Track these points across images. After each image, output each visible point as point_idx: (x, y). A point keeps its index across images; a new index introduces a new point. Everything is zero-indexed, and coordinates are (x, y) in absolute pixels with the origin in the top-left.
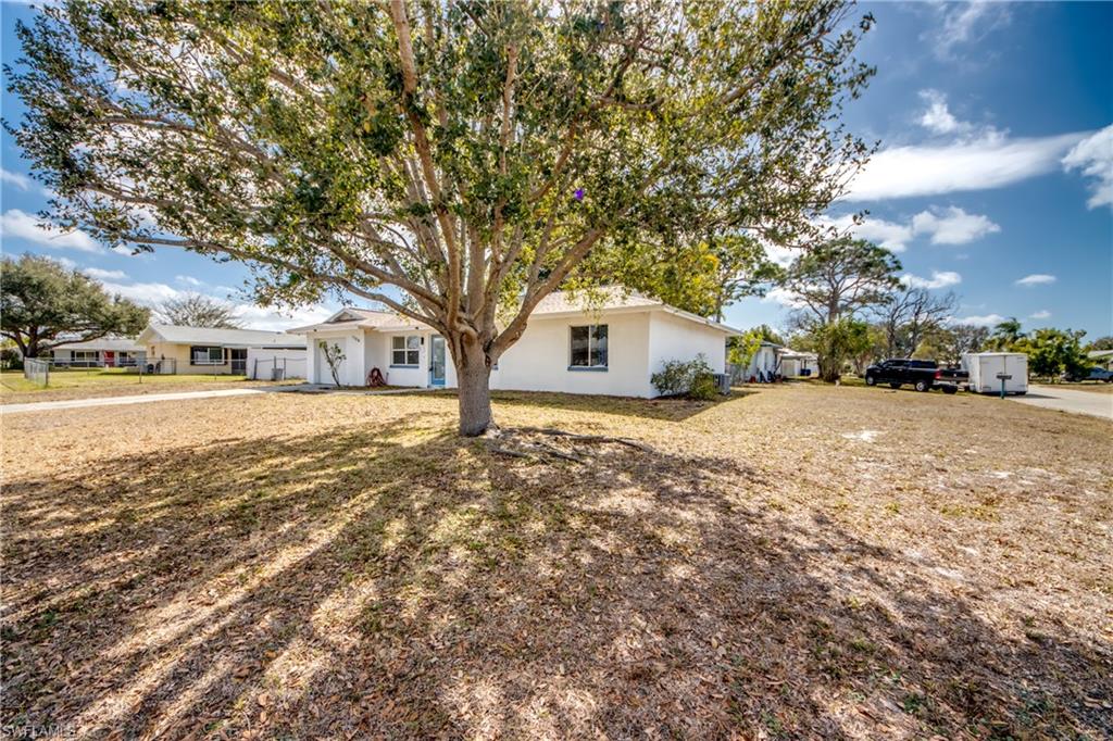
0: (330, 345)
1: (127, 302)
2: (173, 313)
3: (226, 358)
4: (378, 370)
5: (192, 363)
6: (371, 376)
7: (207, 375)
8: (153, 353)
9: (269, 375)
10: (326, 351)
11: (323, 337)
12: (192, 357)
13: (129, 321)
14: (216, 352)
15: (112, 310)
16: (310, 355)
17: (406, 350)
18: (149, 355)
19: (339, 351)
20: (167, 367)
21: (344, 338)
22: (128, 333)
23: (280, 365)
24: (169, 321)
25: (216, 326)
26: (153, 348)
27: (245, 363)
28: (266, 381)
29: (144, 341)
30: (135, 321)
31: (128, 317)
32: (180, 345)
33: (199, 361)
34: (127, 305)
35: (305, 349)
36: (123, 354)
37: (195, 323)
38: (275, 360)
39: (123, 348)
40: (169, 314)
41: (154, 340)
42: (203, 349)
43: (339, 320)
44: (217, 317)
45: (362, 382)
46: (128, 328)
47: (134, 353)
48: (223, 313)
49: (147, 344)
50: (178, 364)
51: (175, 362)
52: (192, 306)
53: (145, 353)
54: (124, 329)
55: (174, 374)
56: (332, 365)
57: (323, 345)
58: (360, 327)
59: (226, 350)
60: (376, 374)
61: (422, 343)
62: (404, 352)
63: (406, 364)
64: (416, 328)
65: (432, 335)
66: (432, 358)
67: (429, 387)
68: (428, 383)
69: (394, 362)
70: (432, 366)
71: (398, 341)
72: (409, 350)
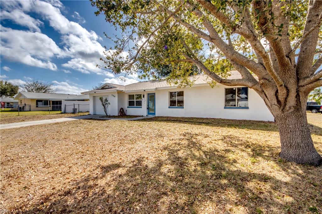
0: (104, 98)
1: (9, 84)
2: (28, 88)
3: (50, 104)
5: (37, 107)
6: (120, 111)
7: (43, 111)
8: (21, 103)
9: (72, 111)
10: (102, 101)
11: (98, 96)
12: (37, 104)
13: (10, 91)
14: (46, 102)
15: (4, 87)
16: (91, 103)
18: (19, 104)
19: (107, 101)
20: (27, 108)
22: (10, 95)
23: (76, 107)
24: (26, 91)
25: (44, 92)
26: (21, 101)
27: (61, 106)
28: (70, 114)
29: (17, 98)
30: (13, 91)
31: (10, 90)
32: (32, 100)
33: (39, 106)
34: (9, 85)
36: (8, 103)
37: (36, 91)
38: (74, 105)
39: (8, 101)
40: (26, 88)
41: (21, 98)
42: (41, 101)
43: (103, 88)
44: (44, 89)
45: (116, 114)
46: (10, 93)
47: (13, 103)
48: (46, 87)
49: (18, 99)
50: (31, 107)
51: (30, 106)
52: (35, 85)
53: (18, 102)
54: (9, 94)
55: (30, 111)
56: (104, 107)
57: (101, 99)
58: (117, 91)
59: (50, 101)
60: (122, 110)
61: (144, 97)
62: (134, 101)
63: (135, 106)
64: (145, 91)
65: (148, 94)
66: (148, 103)
67: (147, 116)
68: (146, 115)
69: (129, 105)
70: (148, 107)
71: (131, 97)
72: (136, 100)
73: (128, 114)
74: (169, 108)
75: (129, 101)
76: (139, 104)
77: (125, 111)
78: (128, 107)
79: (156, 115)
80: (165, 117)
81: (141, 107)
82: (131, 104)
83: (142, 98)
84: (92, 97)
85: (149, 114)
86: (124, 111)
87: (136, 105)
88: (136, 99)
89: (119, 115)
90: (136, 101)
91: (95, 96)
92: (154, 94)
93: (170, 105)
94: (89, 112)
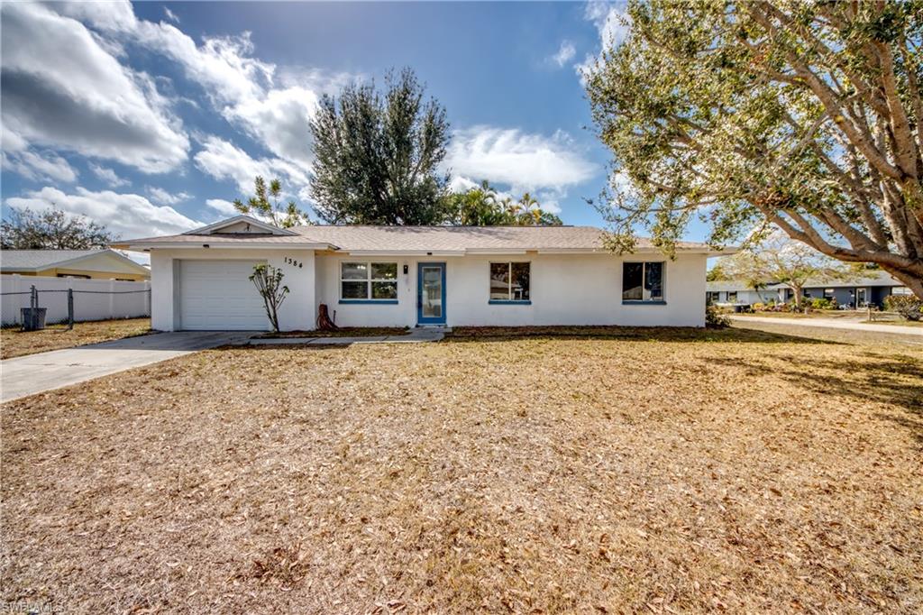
4: (325, 308)
17: (370, 280)
21: (263, 260)
38: (35, 292)
45: (310, 323)
61: (406, 271)
62: (366, 283)
63: (369, 299)
65: (421, 265)
66: (420, 292)
67: (417, 326)
69: (343, 297)
70: (420, 302)
72: (373, 281)
73: (340, 323)
74: (490, 303)
75: (344, 283)
76: (386, 293)
77: (331, 314)
78: (341, 302)
79: (450, 324)
81: (395, 303)
82: (351, 291)
83: (400, 275)
84: (169, 265)
85: (423, 320)
86: (328, 314)
87: (373, 297)
88: (373, 278)
90: (374, 283)
91: (180, 260)
92: (444, 264)
94: (149, 317)
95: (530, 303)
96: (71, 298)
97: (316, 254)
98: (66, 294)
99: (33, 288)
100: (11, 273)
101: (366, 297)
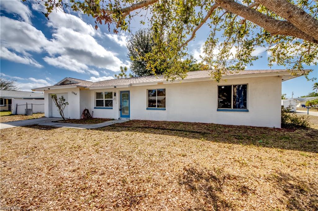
0: (59, 97)
3: (5, 103)
4: (88, 110)
6: (84, 113)
9: (24, 112)
10: (56, 100)
11: (53, 93)
14: (1, 101)
16: (46, 102)
17: (104, 99)
19: (64, 100)
21: (67, 93)
23: (29, 107)
25: (4, 89)
28: (22, 115)
35: (43, 99)
38: (27, 104)
43: (63, 84)
44: (4, 86)
45: (78, 116)
48: (7, 84)
56: (60, 108)
57: (54, 97)
58: (78, 86)
59: (5, 100)
60: (86, 112)
61: (115, 95)
62: (103, 100)
63: (104, 107)
64: (115, 87)
65: (121, 92)
66: (121, 104)
68: (118, 118)
69: (97, 106)
70: (121, 108)
71: (99, 95)
74: (147, 109)
75: (97, 100)
76: (109, 104)
77: (91, 113)
78: (95, 108)
79: (131, 118)
80: (143, 121)
81: (112, 108)
82: (99, 104)
83: (113, 97)
84: (48, 95)
85: (122, 116)
86: (89, 113)
87: (106, 106)
89: (82, 118)
90: (105, 100)
91: (51, 94)
92: (129, 92)
93: (149, 105)
94: (44, 113)
95: (165, 109)
96: (27, 106)
97: (80, 90)
98: (31, 105)
99: (27, 103)
100: (32, 99)
101: (103, 106)
